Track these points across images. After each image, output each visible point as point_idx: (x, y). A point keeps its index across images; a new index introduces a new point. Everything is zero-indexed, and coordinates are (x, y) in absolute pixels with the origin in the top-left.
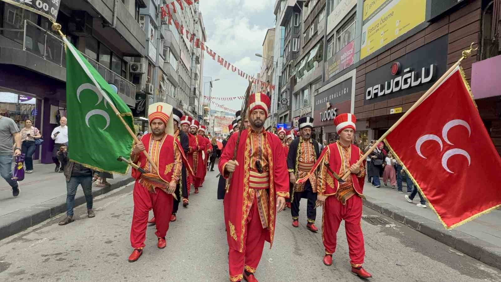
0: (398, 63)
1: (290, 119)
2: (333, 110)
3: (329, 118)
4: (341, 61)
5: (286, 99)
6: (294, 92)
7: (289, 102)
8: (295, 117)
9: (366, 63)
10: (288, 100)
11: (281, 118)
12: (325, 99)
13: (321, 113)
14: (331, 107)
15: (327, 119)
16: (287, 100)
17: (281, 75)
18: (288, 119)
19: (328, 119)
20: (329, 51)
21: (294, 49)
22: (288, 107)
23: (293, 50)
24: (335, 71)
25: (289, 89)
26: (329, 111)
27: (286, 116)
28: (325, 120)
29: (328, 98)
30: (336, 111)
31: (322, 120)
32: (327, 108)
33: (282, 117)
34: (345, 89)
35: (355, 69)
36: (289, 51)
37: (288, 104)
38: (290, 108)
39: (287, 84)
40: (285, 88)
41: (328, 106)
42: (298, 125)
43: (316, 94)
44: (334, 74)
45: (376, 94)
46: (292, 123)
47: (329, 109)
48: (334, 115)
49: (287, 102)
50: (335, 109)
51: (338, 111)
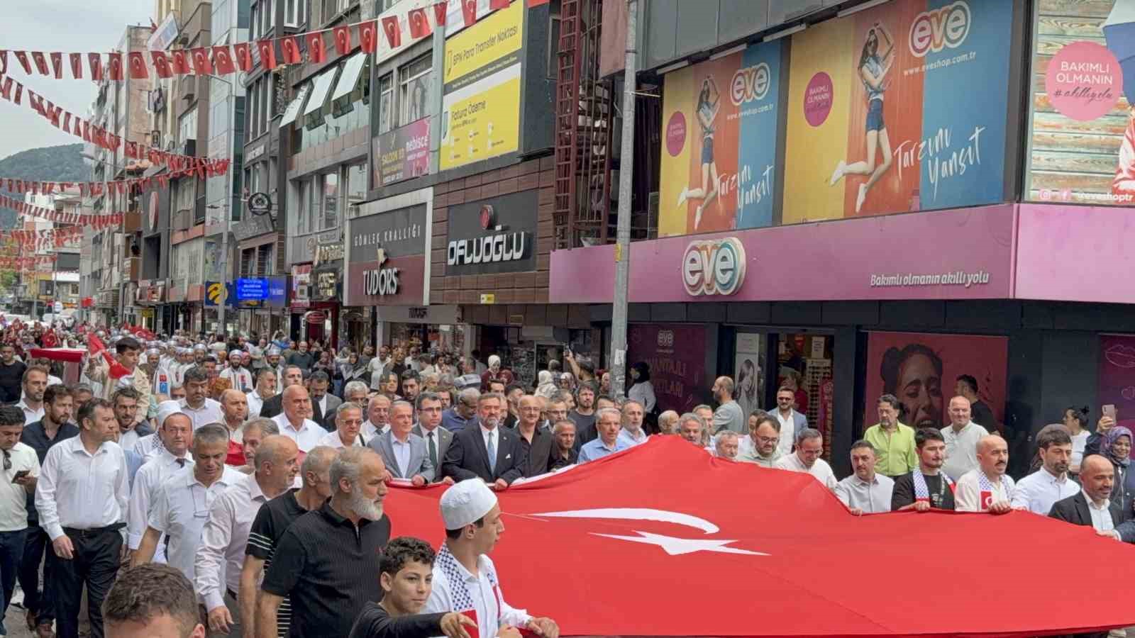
0: (490, 208)
1: (281, 263)
2: (389, 272)
3: (382, 289)
4: (407, 154)
5: (266, 196)
6: (292, 174)
7: (275, 207)
8: (301, 264)
9: (448, 182)
10: (274, 199)
11: (248, 253)
12: (376, 237)
13: (365, 273)
14: (387, 261)
15: (378, 292)
16: (269, 200)
17: (242, 92)
18: (272, 259)
19: (382, 292)
20: (384, 110)
21: (290, 21)
22: (273, 221)
23: (286, 24)
24: (395, 173)
25: (274, 158)
26: (383, 272)
27: (265, 249)
28: (375, 292)
29: (382, 237)
30: (397, 274)
31: (369, 293)
32: (379, 264)
33: (253, 249)
34: (414, 227)
35: (431, 189)
36: (273, 24)
37: (274, 213)
38: (279, 223)
39: (267, 138)
40: (259, 151)
41: (382, 259)
42: (306, 292)
43: (353, 215)
44: (393, 178)
45: (462, 258)
46: (289, 280)
47: (383, 266)
48: (392, 284)
49: (269, 207)
50: (395, 270)
51: (402, 276)
